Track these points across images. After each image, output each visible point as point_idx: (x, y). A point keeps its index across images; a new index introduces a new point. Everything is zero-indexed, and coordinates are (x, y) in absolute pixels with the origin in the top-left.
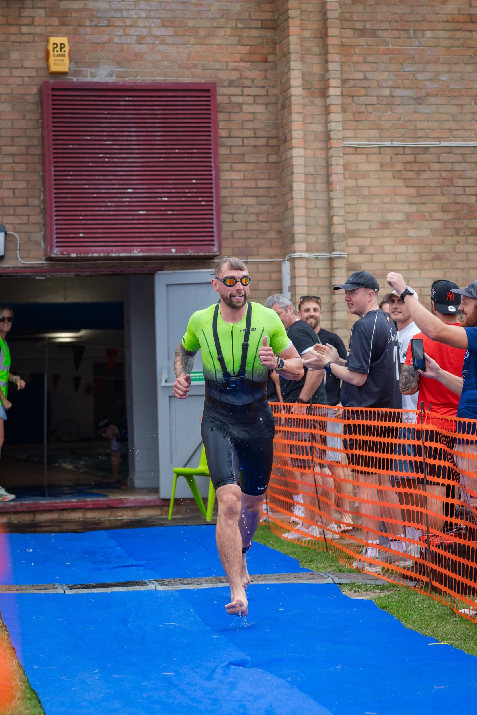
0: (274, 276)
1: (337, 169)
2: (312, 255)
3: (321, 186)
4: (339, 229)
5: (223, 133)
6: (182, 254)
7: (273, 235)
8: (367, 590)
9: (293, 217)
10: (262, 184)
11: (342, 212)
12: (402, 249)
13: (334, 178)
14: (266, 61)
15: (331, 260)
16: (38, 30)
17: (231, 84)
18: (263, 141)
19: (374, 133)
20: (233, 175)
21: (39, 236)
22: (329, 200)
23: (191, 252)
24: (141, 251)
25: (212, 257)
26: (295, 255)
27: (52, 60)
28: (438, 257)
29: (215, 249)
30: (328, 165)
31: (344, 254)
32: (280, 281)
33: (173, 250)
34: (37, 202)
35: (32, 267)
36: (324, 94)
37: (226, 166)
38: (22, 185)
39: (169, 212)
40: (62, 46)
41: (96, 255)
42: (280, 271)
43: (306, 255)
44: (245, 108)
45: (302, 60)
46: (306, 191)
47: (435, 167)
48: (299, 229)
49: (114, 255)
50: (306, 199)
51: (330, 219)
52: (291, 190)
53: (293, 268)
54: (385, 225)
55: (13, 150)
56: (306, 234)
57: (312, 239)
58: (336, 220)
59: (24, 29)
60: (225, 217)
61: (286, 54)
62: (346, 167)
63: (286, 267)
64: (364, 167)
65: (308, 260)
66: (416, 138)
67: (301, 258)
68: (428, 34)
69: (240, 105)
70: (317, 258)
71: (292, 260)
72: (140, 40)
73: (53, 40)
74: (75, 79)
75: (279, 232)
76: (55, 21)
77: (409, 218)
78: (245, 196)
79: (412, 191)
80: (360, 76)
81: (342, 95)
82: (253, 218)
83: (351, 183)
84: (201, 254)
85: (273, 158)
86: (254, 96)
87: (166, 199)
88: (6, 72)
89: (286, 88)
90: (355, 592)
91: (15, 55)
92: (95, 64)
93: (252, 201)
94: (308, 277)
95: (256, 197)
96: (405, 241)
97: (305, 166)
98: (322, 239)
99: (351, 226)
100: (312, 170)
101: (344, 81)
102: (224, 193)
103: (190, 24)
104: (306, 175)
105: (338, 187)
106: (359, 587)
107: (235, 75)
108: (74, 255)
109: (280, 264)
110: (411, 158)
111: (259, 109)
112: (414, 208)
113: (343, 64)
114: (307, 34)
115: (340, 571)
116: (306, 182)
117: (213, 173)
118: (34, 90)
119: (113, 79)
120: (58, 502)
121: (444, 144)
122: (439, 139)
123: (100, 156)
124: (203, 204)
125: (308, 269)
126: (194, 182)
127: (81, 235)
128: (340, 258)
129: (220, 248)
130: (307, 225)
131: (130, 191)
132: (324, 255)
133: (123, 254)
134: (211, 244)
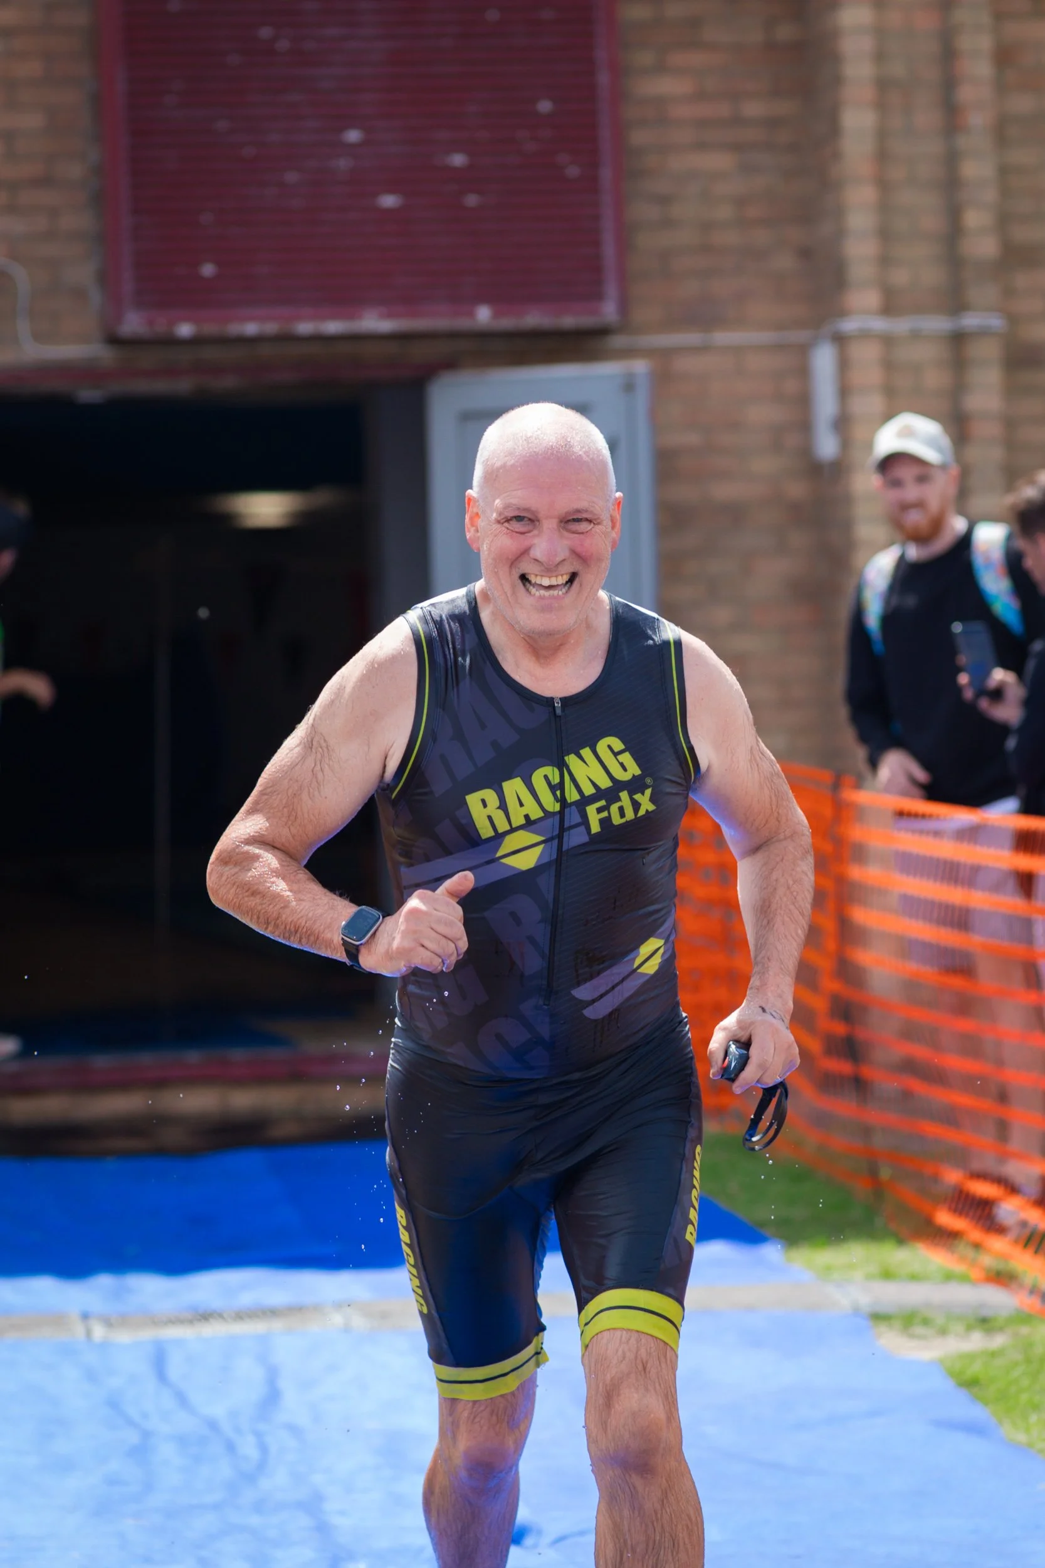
0: (791, 386)
1: (976, 68)
2: (901, 326)
3: (927, 117)
4: (982, 245)
6: (507, 323)
7: (785, 262)
8: (943, 1332)
9: (839, 213)
10: (753, 109)
11: (990, 195)
13: (966, 93)
15: (958, 341)
20: (667, 86)
21: (83, 272)
22: (952, 160)
23: (534, 319)
24: (390, 316)
25: (602, 332)
26: (849, 325)
29: (609, 311)
30: (948, 54)
31: (995, 322)
32: (804, 401)
33: (484, 315)
34: (75, 171)
35: (65, 369)
37: (644, 58)
38: (31, 121)
39: (472, 200)
41: (251, 328)
42: (804, 372)
43: (879, 324)
46: (882, 134)
48: (859, 247)
49: (305, 328)
50: (882, 156)
51: (954, 214)
52: (834, 130)
53: (844, 365)
56: (885, 261)
57: (900, 277)
58: (975, 219)
60: (642, 211)
62: (1004, 56)
63: (824, 360)
65: (888, 341)
67: (865, 335)
70: (916, 335)
71: (840, 340)
75: (805, 253)
78: (701, 146)
82: (724, 212)
83: (1022, 104)
84: (569, 321)
85: (785, 32)
87: (458, 160)
90: (912, 1336)
93: (719, 161)
94: (890, 390)
95: (737, 147)
97: (880, 57)
98: (932, 276)
99: (1022, 234)
100: (897, 69)
102: (638, 137)
104: (883, 85)
105: (978, 120)
106: (926, 1322)
108: (185, 330)
109: (803, 351)
115: (887, 1275)
116: (881, 106)
117: (603, 79)
120: (147, 1060)
123: (265, 32)
124: (573, 171)
125: (889, 365)
126: (545, 106)
127: (208, 270)
128: (983, 333)
129: (624, 306)
130: (885, 234)
131: (353, 136)
132: (938, 324)
133: (333, 327)
134: (594, 294)
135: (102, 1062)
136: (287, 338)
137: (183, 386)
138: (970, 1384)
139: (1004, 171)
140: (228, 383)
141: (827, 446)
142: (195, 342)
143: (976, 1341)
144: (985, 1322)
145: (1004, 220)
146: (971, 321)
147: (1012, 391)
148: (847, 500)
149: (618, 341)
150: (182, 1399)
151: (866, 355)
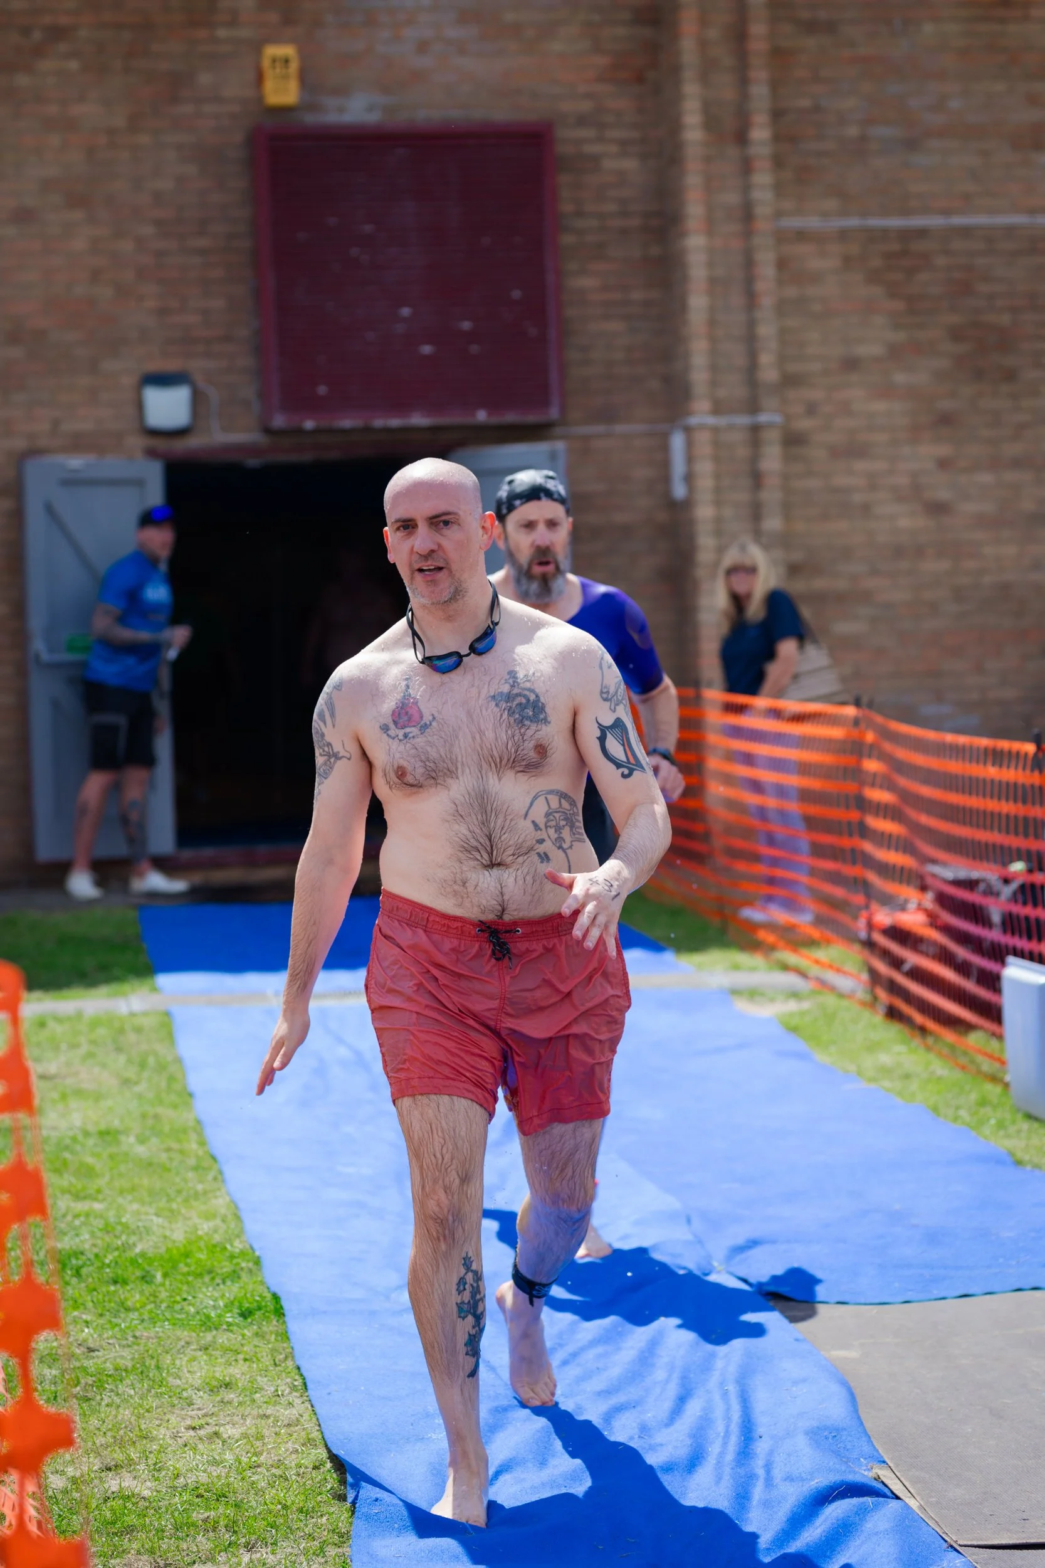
0: (658, 456)
1: (766, 271)
2: (722, 421)
3: (737, 300)
4: (769, 374)
5: (566, 207)
6: (496, 420)
7: (654, 385)
8: (772, 1000)
9: (687, 355)
10: (637, 295)
11: (774, 345)
12: (880, 406)
13: (761, 286)
14: (640, 79)
15: (755, 430)
16: (245, 33)
17: (582, 121)
18: (635, 222)
19: (832, 204)
20: (586, 282)
21: (249, 391)
22: (751, 324)
23: (511, 417)
24: (427, 416)
25: (551, 424)
26: (693, 421)
27: (269, 85)
28: (946, 420)
29: (554, 413)
30: (749, 263)
31: (777, 418)
32: (665, 465)
34: (244, 332)
35: (239, 448)
36: (741, 138)
37: (574, 266)
38: (219, 304)
39: (474, 349)
40: (287, 61)
41: (347, 423)
42: (665, 448)
43: (711, 420)
44: (608, 164)
45: (704, 77)
46: (712, 310)
47: (940, 261)
48: (699, 375)
49: (378, 423)
50: (712, 323)
51: (753, 356)
52: (683, 307)
53: (690, 445)
54: (851, 364)
55: (203, 242)
56: (714, 384)
57: (722, 393)
58: (766, 359)
59: (222, 33)
60: (573, 355)
61: (676, 70)
62: (782, 264)
63: (677, 442)
64: (816, 264)
65: (715, 430)
66: (905, 212)
67: (702, 427)
68: (928, 28)
69: (596, 159)
70: (731, 427)
71: (688, 430)
72: (422, 47)
73: (272, 51)
74: (310, 119)
75: (665, 380)
76: (273, 17)
77: (895, 353)
78: (606, 317)
79: (899, 305)
80: (806, 103)
81: (777, 138)
82: (620, 356)
83: (791, 292)
84: (531, 418)
85: (655, 251)
86: (623, 143)
87: (466, 325)
88: (188, 109)
89: (675, 128)
90: (755, 1003)
91: (205, 79)
92: (343, 91)
93: (617, 326)
94: (716, 459)
95: (627, 318)
96: (887, 391)
97: (711, 265)
98: (740, 392)
99: (793, 368)
100: (721, 272)
101: (777, 114)
102: (570, 312)
103: (509, 17)
104: (713, 281)
105: (767, 302)
106: (762, 994)
107: (586, 106)
108: (309, 424)
109: (665, 436)
110: (895, 247)
111: (630, 164)
112: (900, 336)
113: (775, 85)
114: (713, 33)
115: (736, 967)
116: (711, 293)
117: (550, 278)
118: (238, 137)
119: (372, 118)
121: (957, 220)
122: (946, 212)
123: (354, 251)
124: (533, 331)
125: (716, 444)
126: (516, 294)
127: (322, 390)
128: (770, 426)
129: (563, 409)
130: (714, 368)
131: (406, 311)
132: (743, 420)
133: (395, 422)
134: (545, 403)
135: (263, 849)
136: (368, 429)
137: (307, 457)
138: (794, 1030)
139: (783, 332)
140: (334, 455)
141: (679, 491)
142: (316, 431)
143: (792, 1006)
144: (795, 995)
145: (782, 359)
146: (763, 418)
147: (788, 458)
148: (691, 523)
149: (558, 430)
150: (340, 1040)
151: (703, 439)
